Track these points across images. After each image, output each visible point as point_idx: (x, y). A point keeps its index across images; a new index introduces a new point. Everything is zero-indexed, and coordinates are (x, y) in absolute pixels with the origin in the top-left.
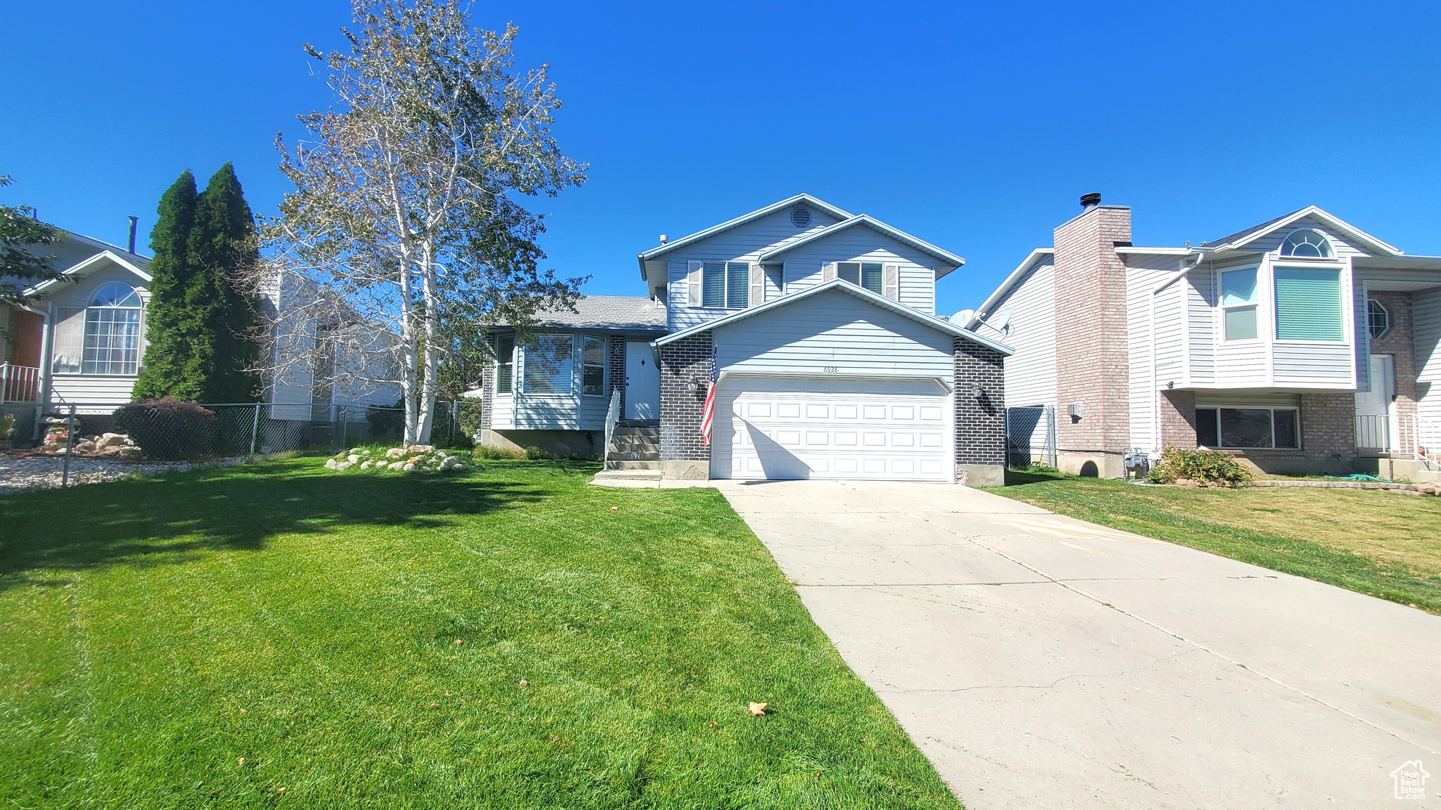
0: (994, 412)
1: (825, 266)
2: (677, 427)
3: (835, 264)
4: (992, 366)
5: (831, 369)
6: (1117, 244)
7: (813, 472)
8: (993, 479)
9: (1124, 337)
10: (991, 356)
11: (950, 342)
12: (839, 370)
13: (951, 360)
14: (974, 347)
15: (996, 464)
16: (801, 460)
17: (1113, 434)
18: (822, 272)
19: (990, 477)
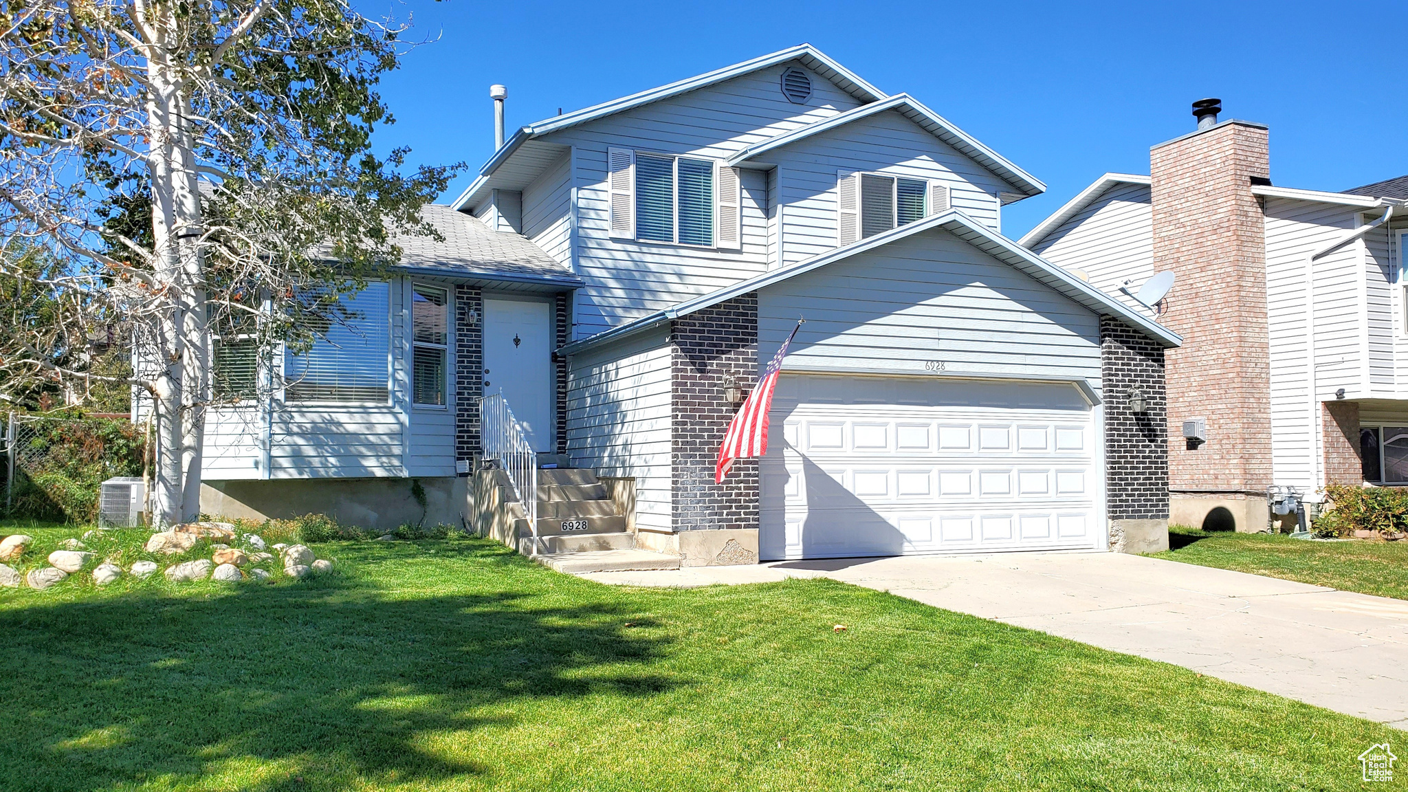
0: (1156, 436)
1: (843, 177)
2: (704, 469)
3: (857, 175)
4: (1150, 362)
5: (936, 364)
6: (1256, 181)
7: (910, 542)
8: (1155, 542)
9: (1264, 320)
10: (1149, 347)
11: (1094, 322)
12: (950, 368)
13: (1097, 352)
14: (1129, 331)
15: (1158, 517)
16: (891, 522)
17: (1255, 466)
18: (838, 189)
19: (1152, 539)
